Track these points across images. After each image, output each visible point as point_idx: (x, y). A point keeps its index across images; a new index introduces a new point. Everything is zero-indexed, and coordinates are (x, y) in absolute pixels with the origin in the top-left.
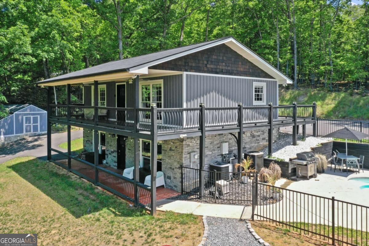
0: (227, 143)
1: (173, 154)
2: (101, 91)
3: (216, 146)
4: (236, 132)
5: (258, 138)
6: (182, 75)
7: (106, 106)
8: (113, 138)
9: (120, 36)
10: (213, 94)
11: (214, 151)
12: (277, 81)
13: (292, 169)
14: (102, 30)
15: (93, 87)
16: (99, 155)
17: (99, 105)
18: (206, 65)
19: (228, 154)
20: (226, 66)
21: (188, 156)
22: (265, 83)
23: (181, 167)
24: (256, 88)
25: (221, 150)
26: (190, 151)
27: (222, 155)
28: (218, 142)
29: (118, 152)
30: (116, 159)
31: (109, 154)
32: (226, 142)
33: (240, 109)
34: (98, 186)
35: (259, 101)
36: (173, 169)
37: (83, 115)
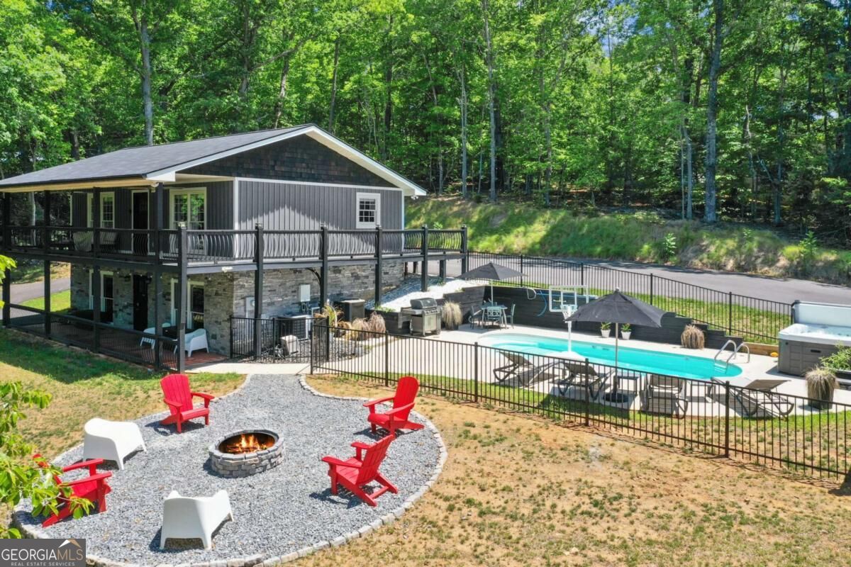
0: (309, 286)
1: (220, 300)
2: (105, 203)
3: (290, 290)
4: (318, 267)
5: (366, 280)
6: (232, 182)
7: (114, 228)
8: (127, 283)
9: (147, 89)
10: (285, 212)
11: (287, 296)
12: (401, 192)
13: (404, 323)
14: (107, 73)
15: (90, 196)
16: (102, 313)
17: (102, 226)
18: (273, 166)
19: (310, 302)
20: (308, 167)
21: (242, 302)
22: (379, 195)
23: (231, 318)
24: (361, 202)
25: (298, 296)
26: (245, 294)
27: (300, 303)
28: (293, 283)
29: (135, 305)
30: (131, 318)
31: (120, 310)
32: (307, 284)
33: (323, 233)
34: (100, 353)
35: (369, 223)
36: (220, 324)
37: (71, 245)
